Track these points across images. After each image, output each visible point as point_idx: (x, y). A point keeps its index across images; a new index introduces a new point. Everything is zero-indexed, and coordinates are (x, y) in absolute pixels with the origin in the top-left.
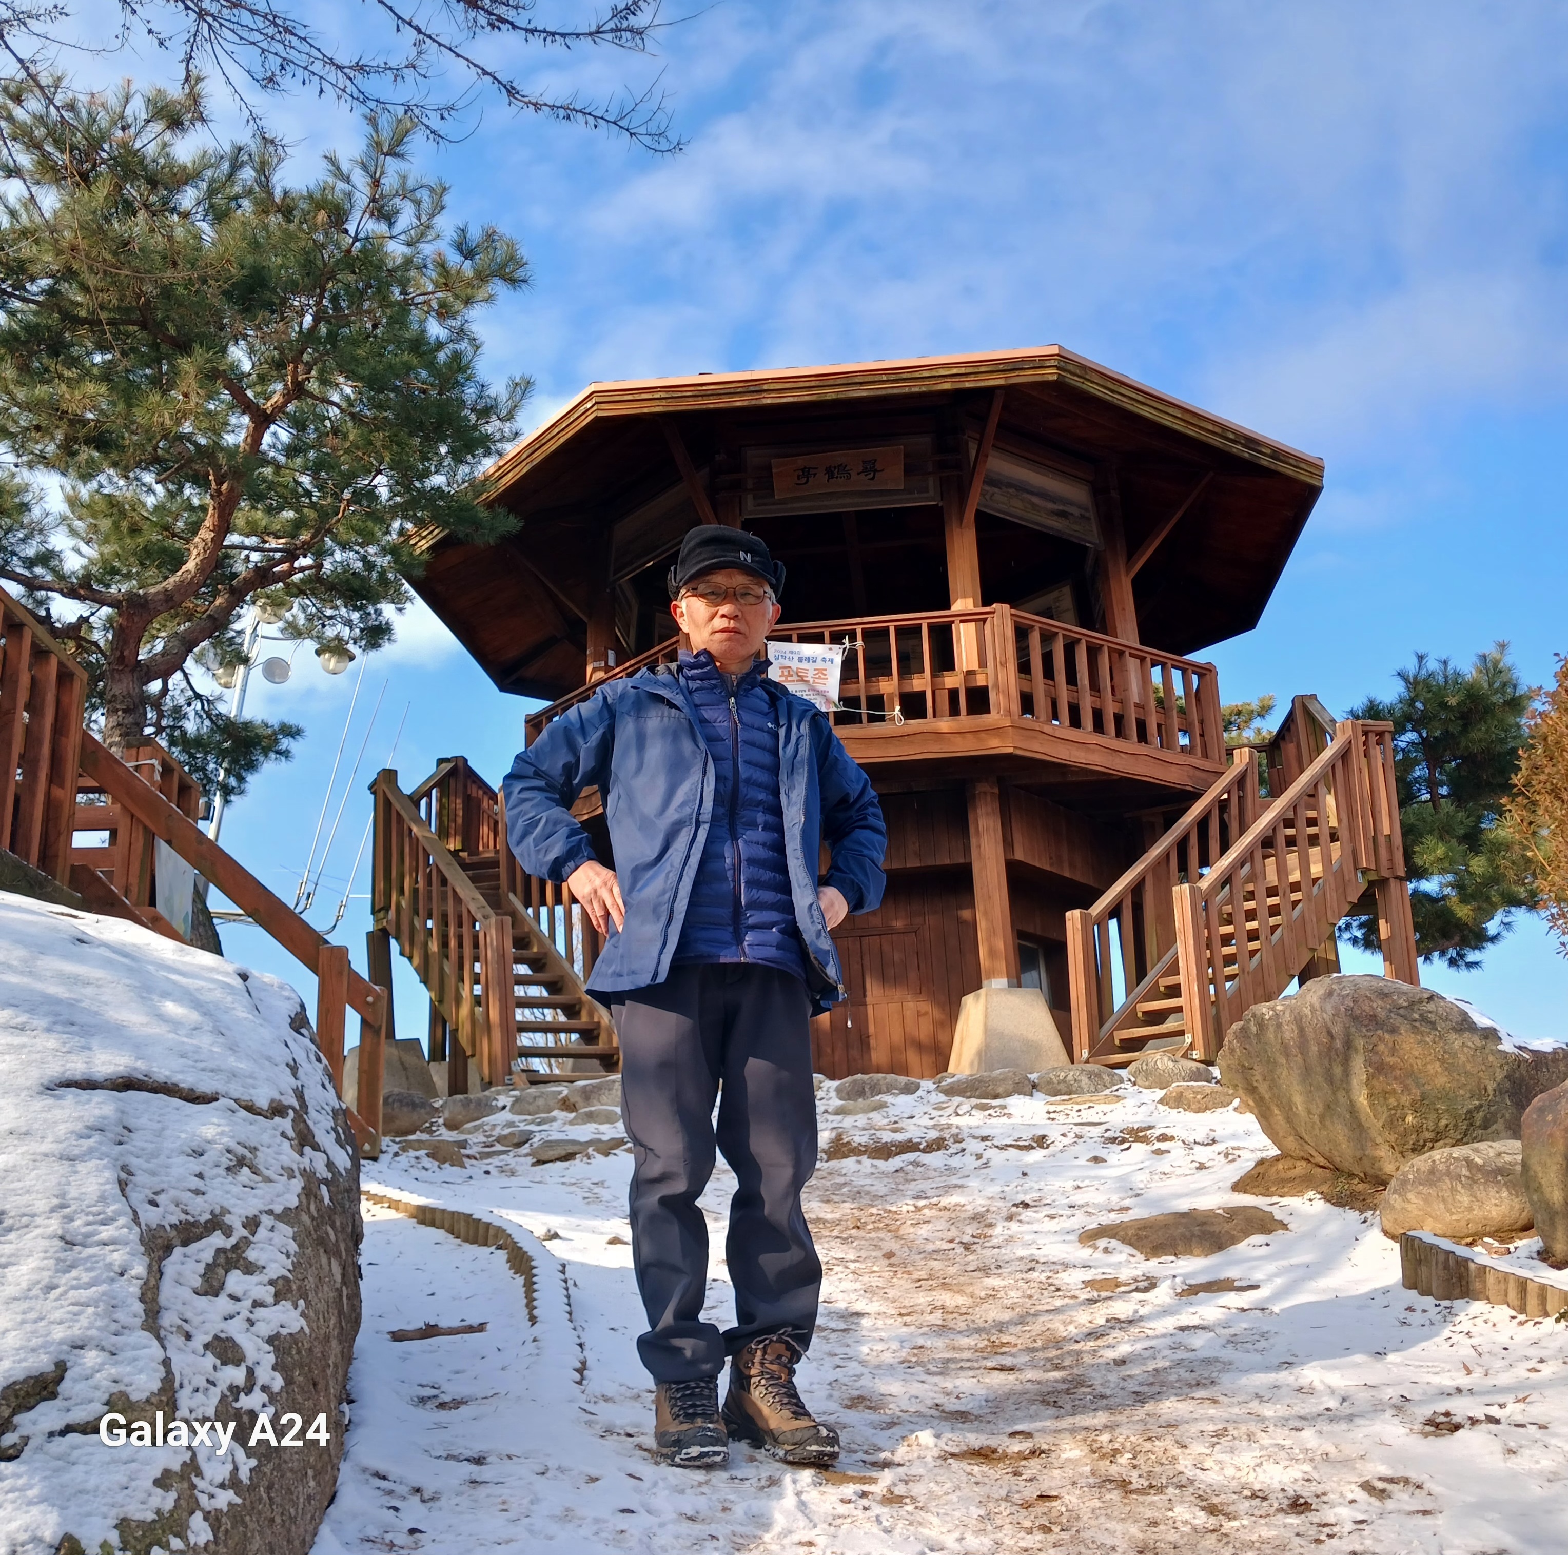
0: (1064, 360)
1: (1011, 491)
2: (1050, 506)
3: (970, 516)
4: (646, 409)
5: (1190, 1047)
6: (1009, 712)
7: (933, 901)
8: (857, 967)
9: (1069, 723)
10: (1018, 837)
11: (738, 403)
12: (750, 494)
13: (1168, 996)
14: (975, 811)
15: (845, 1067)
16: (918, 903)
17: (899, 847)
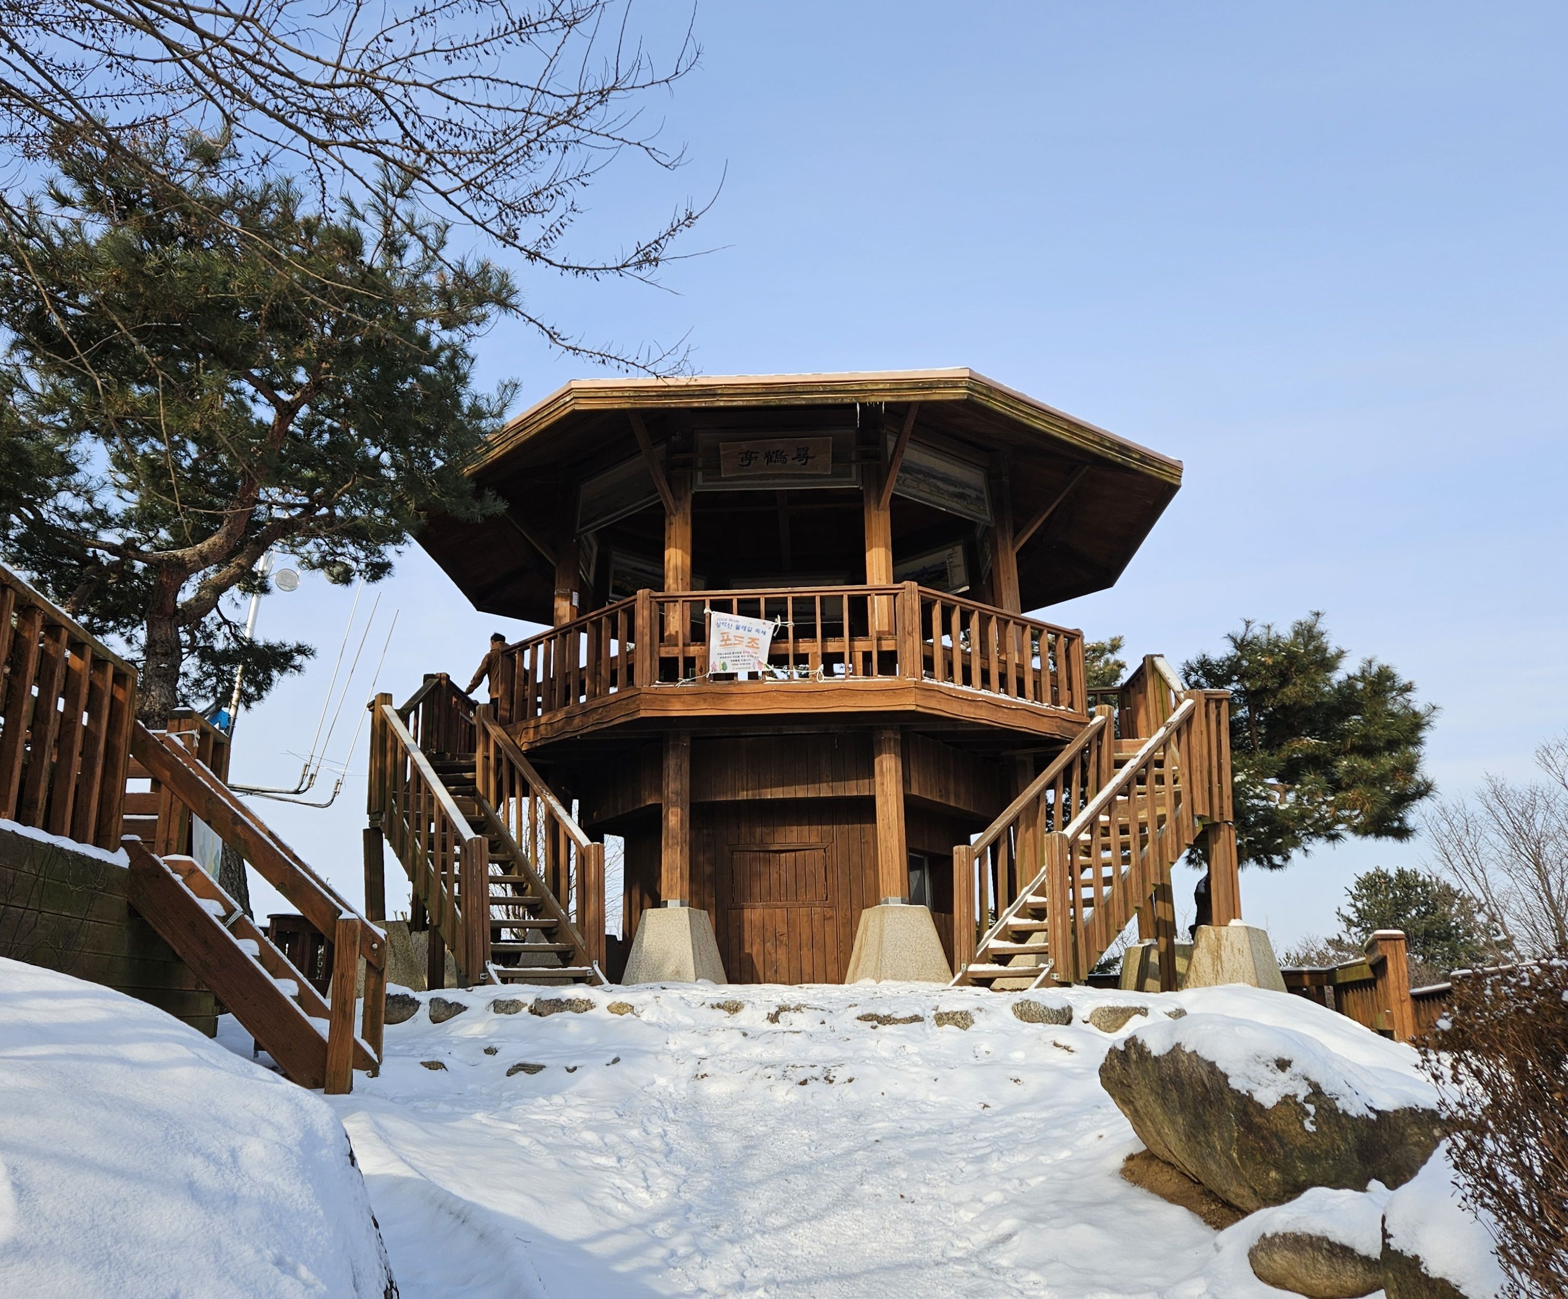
0: (974, 383)
1: (920, 476)
2: (952, 489)
3: (886, 499)
4: (616, 405)
5: (1053, 970)
6: (913, 675)
7: (840, 824)
8: (775, 876)
9: (961, 682)
10: (914, 775)
11: (696, 405)
12: (700, 474)
13: (1034, 917)
14: (880, 754)
15: (761, 959)
16: (828, 824)
17: (815, 779)
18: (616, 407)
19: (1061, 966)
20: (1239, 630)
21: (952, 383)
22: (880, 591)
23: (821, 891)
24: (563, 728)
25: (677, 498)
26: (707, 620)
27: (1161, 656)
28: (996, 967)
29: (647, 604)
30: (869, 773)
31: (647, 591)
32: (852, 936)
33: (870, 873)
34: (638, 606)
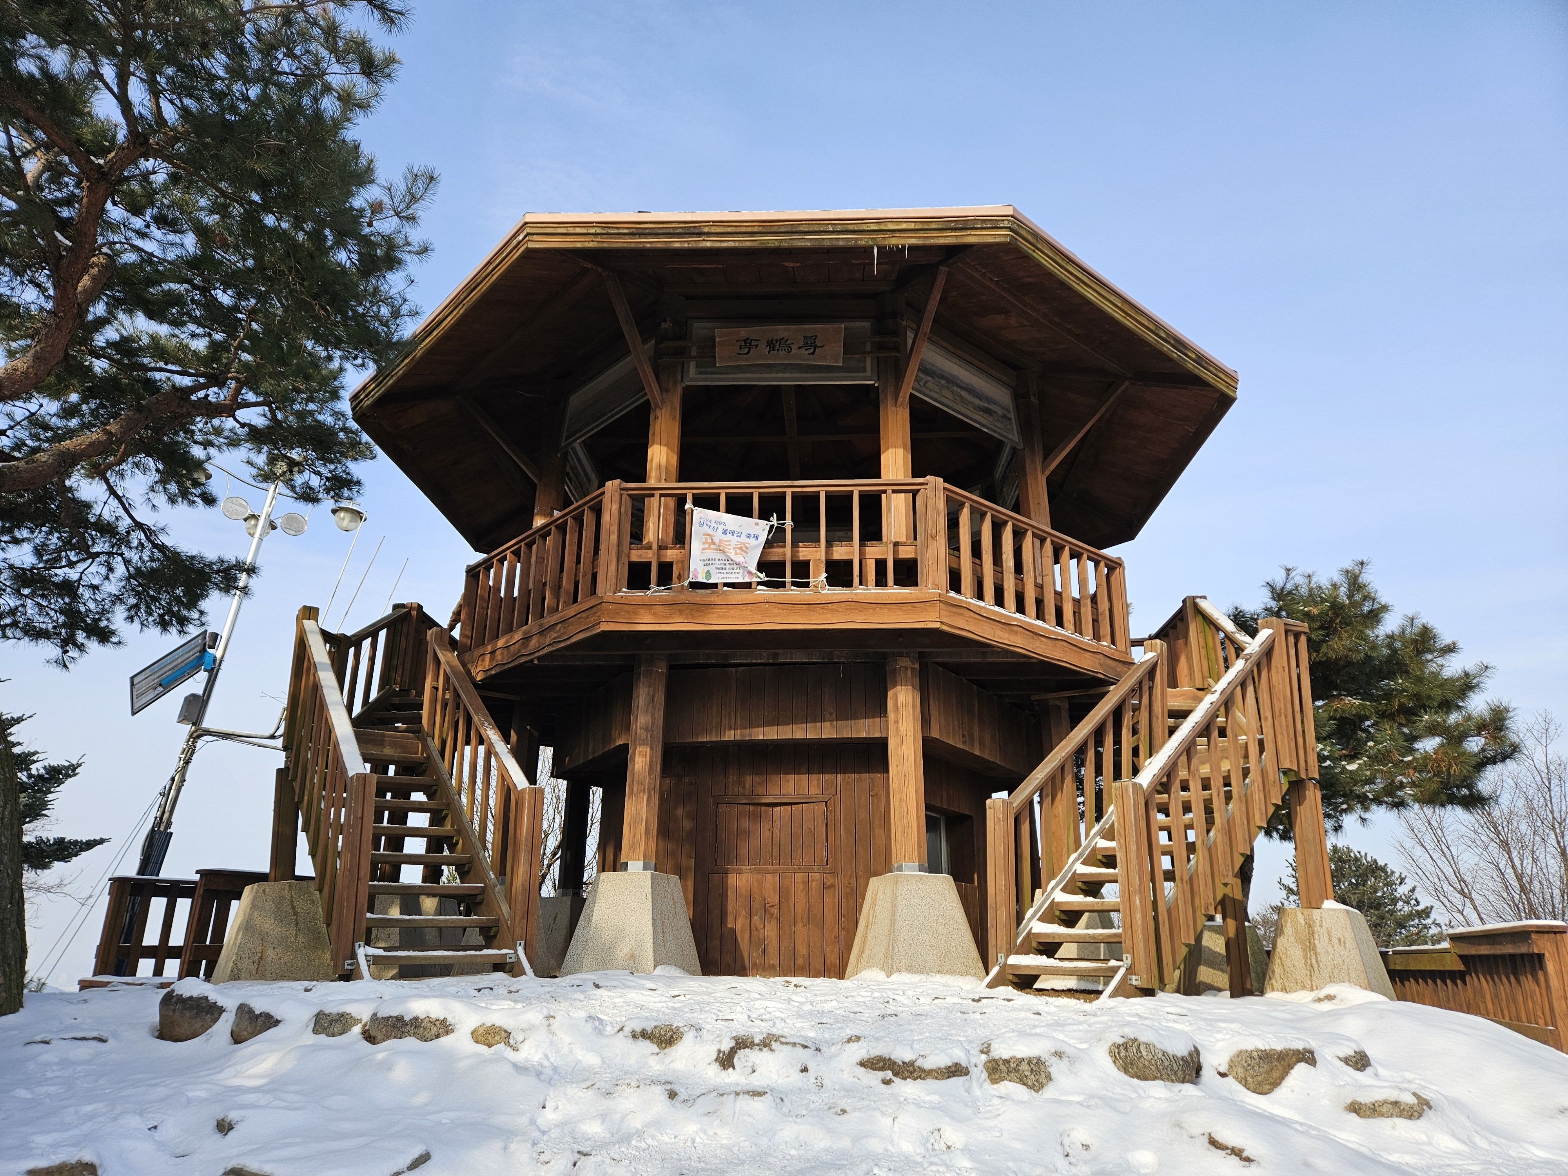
0: (1017, 224)
1: (943, 382)
2: (977, 402)
3: (904, 398)
4: (579, 244)
5: (1130, 970)
6: (937, 586)
7: (845, 773)
8: (766, 834)
9: (992, 602)
10: (934, 713)
11: (677, 245)
12: (693, 365)
13: (1086, 893)
14: (895, 686)
15: (747, 936)
16: (832, 773)
17: (816, 717)
18: (579, 245)
19: (1142, 965)
20: (1279, 579)
21: (991, 223)
22: (898, 488)
23: (821, 853)
24: (519, 651)
25: (664, 390)
26: (688, 518)
27: (1205, 597)
28: (1042, 960)
29: (616, 497)
30: (880, 709)
31: (618, 481)
32: (857, 909)
33: (880, 833)
34: (606, 499)
